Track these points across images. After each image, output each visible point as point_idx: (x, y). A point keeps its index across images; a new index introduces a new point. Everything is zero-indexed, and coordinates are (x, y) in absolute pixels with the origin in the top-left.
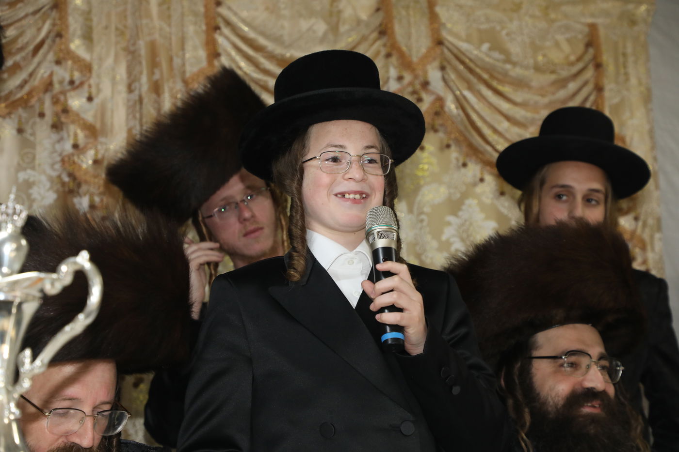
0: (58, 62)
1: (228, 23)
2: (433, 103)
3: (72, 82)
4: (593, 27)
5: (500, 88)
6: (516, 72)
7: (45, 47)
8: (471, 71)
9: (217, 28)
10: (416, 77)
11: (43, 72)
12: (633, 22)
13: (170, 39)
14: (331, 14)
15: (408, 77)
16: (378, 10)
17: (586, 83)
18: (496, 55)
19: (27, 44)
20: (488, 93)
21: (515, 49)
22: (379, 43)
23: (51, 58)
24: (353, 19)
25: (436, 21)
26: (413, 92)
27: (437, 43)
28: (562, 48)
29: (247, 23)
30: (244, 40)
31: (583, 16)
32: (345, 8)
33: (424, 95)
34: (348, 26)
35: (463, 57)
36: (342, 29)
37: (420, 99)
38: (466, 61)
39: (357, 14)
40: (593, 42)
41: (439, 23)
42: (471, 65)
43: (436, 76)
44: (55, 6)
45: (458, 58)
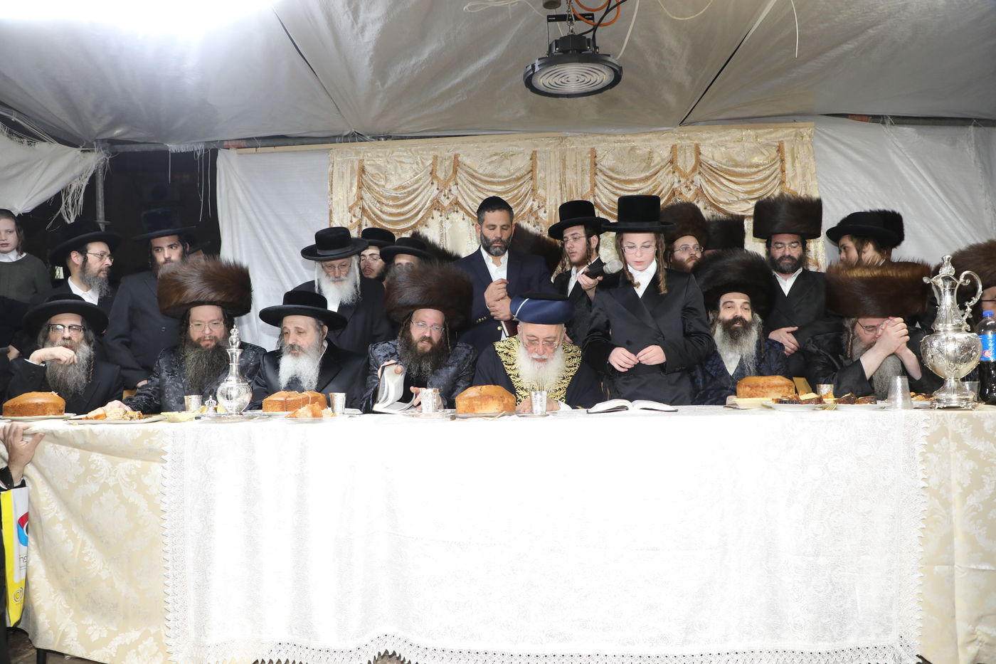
0: (534, 200)
1: (601, 171)
3: (539, 207)
4: (781, 142)
5: (732, 179)
6: (738, 169)
7: (528, 195)
8: (717, 174)
9: (596, 174)
10: (688, 180)
11: (529, 205)
12: (802, 137)
15: (683, 180)
17: (776, 169)
18: (730, 163)
19: (524, 193)
20: (725, 182)
21: (740, 159)
22: (671, 167)
23: (532, 199)
24: (659, 158)
25: (698, 153)
26: (686, 187)
27: (699, 163)
28: (764, 154)
29: (610, 169)
30: (608, 176)
31: (776, 138)
32: (655, 155)
33: (692, 187)
34: (656, 162)
35: (711, 168)
36: (652, 165)
37: (690, 189)
38: (713, 169)
39: (661, 156)
40: (780, 150)
41: (700, 153)
42: (715, 170)
43: (697, 178)
44: (531, 179)
45: (709, 168)
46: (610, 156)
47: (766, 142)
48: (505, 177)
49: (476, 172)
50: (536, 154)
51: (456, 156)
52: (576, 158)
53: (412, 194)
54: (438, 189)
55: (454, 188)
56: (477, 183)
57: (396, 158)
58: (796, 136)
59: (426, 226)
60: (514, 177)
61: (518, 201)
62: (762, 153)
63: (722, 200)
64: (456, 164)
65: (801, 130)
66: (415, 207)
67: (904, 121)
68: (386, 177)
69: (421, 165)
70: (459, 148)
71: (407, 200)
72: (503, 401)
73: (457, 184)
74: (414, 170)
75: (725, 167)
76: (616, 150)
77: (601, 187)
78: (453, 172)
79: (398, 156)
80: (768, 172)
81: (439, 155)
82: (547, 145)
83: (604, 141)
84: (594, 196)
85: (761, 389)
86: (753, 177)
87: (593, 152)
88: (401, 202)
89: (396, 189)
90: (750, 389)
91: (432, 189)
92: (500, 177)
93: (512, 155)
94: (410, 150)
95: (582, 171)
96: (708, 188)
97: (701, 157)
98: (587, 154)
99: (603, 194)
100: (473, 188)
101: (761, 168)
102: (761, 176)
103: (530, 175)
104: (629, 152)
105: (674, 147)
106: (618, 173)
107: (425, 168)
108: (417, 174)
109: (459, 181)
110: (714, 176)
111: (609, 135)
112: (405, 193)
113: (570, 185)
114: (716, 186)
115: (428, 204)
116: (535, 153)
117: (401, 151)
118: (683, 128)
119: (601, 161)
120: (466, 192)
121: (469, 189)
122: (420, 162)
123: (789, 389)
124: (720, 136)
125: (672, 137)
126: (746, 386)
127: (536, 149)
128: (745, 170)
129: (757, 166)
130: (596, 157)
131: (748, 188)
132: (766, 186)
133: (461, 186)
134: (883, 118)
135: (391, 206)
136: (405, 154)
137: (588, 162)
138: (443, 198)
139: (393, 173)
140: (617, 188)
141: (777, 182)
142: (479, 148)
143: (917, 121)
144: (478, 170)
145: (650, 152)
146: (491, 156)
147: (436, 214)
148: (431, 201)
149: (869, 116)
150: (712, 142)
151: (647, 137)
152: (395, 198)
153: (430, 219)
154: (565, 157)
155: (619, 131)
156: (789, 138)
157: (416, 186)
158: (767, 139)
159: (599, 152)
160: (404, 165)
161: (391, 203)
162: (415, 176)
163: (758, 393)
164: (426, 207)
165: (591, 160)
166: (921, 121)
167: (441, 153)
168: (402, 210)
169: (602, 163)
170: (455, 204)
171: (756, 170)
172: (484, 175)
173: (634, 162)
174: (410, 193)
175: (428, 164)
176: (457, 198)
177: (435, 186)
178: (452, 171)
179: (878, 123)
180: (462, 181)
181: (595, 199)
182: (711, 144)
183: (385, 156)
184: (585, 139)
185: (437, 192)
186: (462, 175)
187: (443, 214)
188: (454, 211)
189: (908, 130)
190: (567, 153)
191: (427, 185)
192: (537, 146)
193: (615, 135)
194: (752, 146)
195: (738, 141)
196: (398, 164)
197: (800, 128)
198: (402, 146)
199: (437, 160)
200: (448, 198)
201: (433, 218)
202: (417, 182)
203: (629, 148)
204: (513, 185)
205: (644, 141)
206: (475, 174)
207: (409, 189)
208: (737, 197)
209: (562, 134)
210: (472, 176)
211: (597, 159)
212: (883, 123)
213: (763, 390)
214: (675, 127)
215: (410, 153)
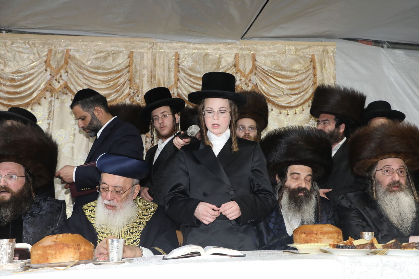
1: (183, 70)
2: (252, 87)
3: (133, 93)
4: (313, 55)
5: (279, 79)
6: (283, 73)
7: (126, 84)
8: (268, 75)
9: (179, 72)
10: (247, 79)
11: (126, 92)
12: (328, 52)
13: (164, 77)
14: (218, 62)
15: (243, 79)
16: (234, 59)
17: (310, 74)
18: (278, 68)
19: (121, 83)
20: (274, 81)
21: (284, 66)
22: (235, 69)
23: (129, 87)
24: (226, 63)
25: (254, 60)
26: (246, 84)
27: (255, 67)
28: (302, 64)
29: (189, 69)
30: (187, 74)
31: (310, 52)
32: (223, 60)
33: (250, 84)
34: (223, 65)
35: (264, 71)
36: (221, 67)
37: (248, 86)
38: (265, 71)
39: (227, 61)
40: (312, 60)
41: (256, 60)
42: (267, 73)
43: (254, 78)
44: (128, 72)
45: (263, 71)
46: (190, 60)
47: (303, 55)
48: (108, 69)
49: (84, 64)
50: (133, 54)
51: (68, 51)
52: (164, 59)
53: (28, 77)
54: (50, 75)
55: (64, 76)
56: (85, 72)
57: (15, 49)
58: (323, 51)
59: (39, 104)
60: (114, 69)
61: (117, 88)
62: (300, 63)
63: (272, 94)
64: (68, 58)
65: (327, 47)
66: (30, 88)
67: (396, 46)
68: (5, 63)
69: (37, 56)
70: (70, 45)
71: (23, 82)
72: (79, 249)
73: (67, 72)
74: (31, 59)
75: (274, 71)
76: (194, 55)
77: (183, 82)
78: (65, 63)
79: (17, 47)
80: (304, 76)
81: (54, 50)
82: (142, 48)
83: (185, 47)
84: (177, 88)
85: (315, 236)
86: (294, 79)
87: (177, 55)
88: (18, 83)
89: (13, 73)
90: (305, 235)
91: (45, 75)
92: (104, 69)
93: (114, 54)
94: (28, 43)
95: (169, 69)
96: (261, 85)
97: (256, 63)
98: (173, 56)
99: (184, 87)
100: (80, 76)
101: (300, 72)
102: (299, 78)
103: (127, 69)
104: (204, 56)
105: (237, 55)
106: (195, 72)
107: (40, 57)
108: (33, 62)
109: (69, 70)
110: (267, 78)
111: (189, 43)
112: (21, 76)
113: (159, 79)
114: (267, 84)
115: (42, 86)
116: (132, 52)
117: (20, 43)
118: (244, 41)
119: (183, 62)
120: (74, 79)
121: (77, 77)
122: (36, 53)
123: (338, 236)
124: (270, 49)
125: (235, 48)
126: (301, 233)
127: (132, 50)
128: (288, 74)
129: (297, 71)
130: (179, 59)
131: (290, 86)
132: (303, 86)
133: (71, 74)
134: (382, 43)
135: (8, 86)
136: (23, 45)
137: (173, 62)
138: (54, 81)
139: (12, 60)
140: (194, 83)
141: (311, 83)
142: (86, 45)
143: (405, 47)
144: (85, 63)
145: (219, 58)
146: (97, 53)
147: (48, 94)
148: (45, 85)
149: (372, 41)
150: (264, 53)
151: (217, 46)
152: (13, 80)
153: (43, 99)
154: (155, 57)
155: (197, 40)
156: (318, 53)
157: (32, 71)
158: (303, 53)
159: (182, 56)
160: (22, 55)
161: (8, 83)
162: (31, 64)
163: (313, 239)
164: (40, 88)
165: (175, 61)
166: (408, 47)
167: (55, 47)
168: (18, 90)
169: (183, 64)
170: (65, 87)
171: (296, 74)
172: (90, 67)
173: (207, 64)
174: (25, 77)
175: (44, 55)
176: (66, 83)
177: (48, 73)
178: (63, 62)
179: (378, 46)
180: (72, 70)
181: (177, 90)
182: (264, 54)
183: (6, 45)
184: (171, 45)
185: (49, 77)
186: (73, 66)
187: (53, 95)
188: (63, 93)
189: (399, 52)
190: (157, 55)
191: (42, 72)
192: (134, 48)
193: (194, 44)
194: (293, 57)
195: (283, 53)
196: (17, 53)
197: (325, 46)
198: (21, 39)
199: (51, 52)
200: (59, 82)
201: (45, 98)
202: (33, 68)
203: (204, 54)
204: (113, 76)
205: (215, 49)
206: (83, 66)
207: (25, 73)
208: (283, 92)
209: (154, 40)
210: (80, 67)
211: (180, 61)
212: (382, 47)
213: (317, 237)
214: (238, 41)
215: (28, 46)
